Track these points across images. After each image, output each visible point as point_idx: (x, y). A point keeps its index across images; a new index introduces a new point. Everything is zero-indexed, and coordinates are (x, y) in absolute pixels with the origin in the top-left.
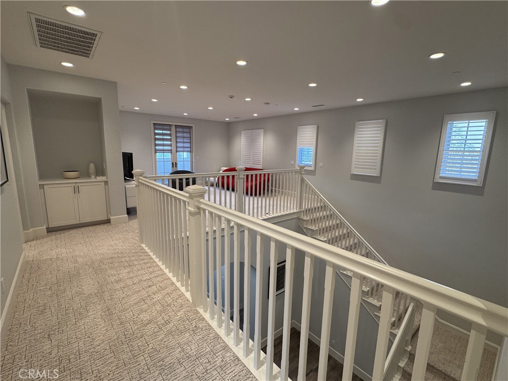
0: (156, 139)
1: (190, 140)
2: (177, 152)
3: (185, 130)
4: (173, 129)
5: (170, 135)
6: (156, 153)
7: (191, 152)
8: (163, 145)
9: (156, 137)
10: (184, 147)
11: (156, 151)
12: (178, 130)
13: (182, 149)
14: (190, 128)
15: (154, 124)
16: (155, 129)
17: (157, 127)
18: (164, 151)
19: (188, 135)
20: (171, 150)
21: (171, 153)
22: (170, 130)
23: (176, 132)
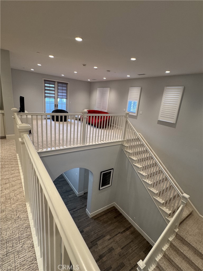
0: (45, 90)
1: (66, 91)
2: (58, 98)
3: (64, 85)
4: (56, 84)
5: (54, 87)
6: (45, 98)
7: (66, 99)
8: (50, 93)
9: (46, 88)
10: (62, 96)
11: (45, 97)
12: (59, 85)
13: (61, 97)
14: (67, 84)
15: (45, 80)
16: (45, 83)
17: (46, 82)
18: (50, 97)
19: (65, 88)
20: (54, 97)
21: (55, 98)
22: (54, 85)
23: (58, 86)
